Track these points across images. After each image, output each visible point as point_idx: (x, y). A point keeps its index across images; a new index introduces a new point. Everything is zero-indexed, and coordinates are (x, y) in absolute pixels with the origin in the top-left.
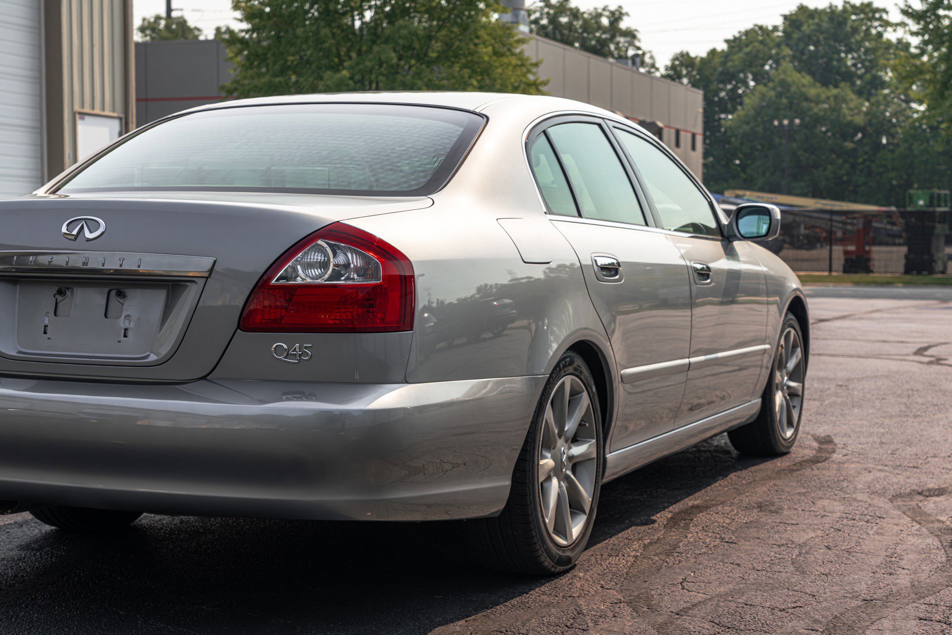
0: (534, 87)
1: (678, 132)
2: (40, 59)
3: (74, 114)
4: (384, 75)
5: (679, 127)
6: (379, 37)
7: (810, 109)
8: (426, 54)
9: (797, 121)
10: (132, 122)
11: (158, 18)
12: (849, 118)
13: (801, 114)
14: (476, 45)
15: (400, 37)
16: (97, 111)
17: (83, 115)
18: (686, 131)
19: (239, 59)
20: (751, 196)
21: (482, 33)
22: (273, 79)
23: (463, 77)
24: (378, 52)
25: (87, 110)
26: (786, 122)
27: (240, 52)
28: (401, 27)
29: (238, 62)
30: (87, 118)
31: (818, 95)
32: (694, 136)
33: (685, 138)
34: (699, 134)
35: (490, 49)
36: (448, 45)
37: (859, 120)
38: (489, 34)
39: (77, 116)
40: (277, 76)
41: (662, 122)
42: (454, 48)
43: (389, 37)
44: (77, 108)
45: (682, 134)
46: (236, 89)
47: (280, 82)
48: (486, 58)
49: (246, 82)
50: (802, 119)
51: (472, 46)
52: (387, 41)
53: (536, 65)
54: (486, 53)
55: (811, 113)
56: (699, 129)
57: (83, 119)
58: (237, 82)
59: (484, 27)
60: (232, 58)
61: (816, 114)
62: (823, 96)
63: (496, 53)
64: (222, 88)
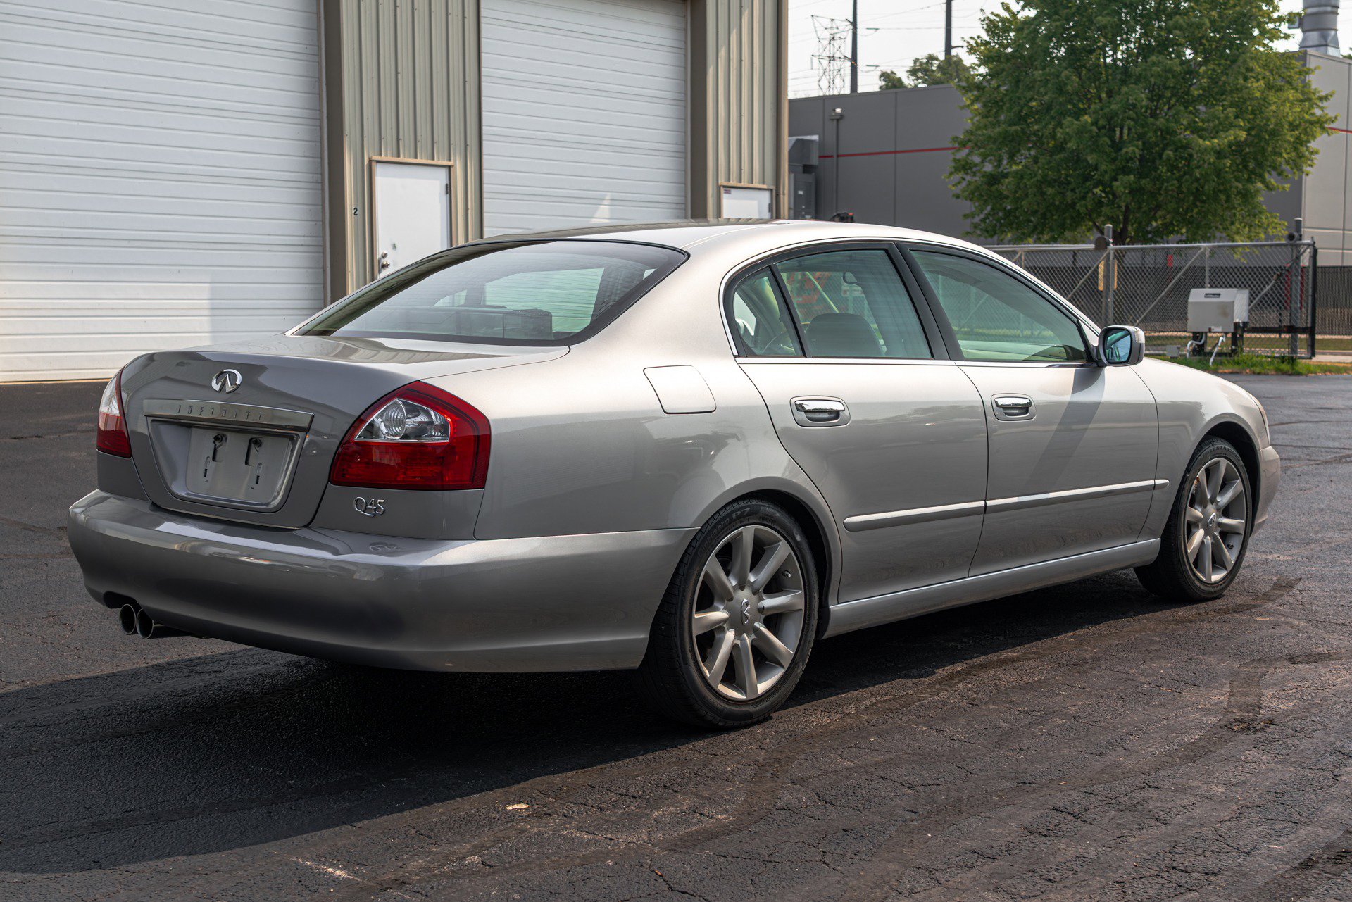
0: (1317, 125)
2: (685, 132)
3: (719, 188)
4: (1133, 119)
6: (1130, 76)
8: (1187, 93)
10: (784, 194)
11: (931, 58)
14: (1246, 79)
15: (1152, 76)
16: (744, 184)
17: (728, 188)
19: (976, 106)
21: (1252, 64)
22: (1009, 128)
23: (1227, 117)
24: (1126, 93)
25: (733, 183)
27: (977, 99)
28: (1154, 64)
29: (976, 110)
30: (733, 191)
35: (1262, 83)
36: (1214, 82)
38: (1263, 67)
39: (722, 189)
40: (1015, 125)
42: (1221, 83)
43: (1140, 75)
44: (722, 181)
46: (969, 141)
47: (1016, 131)
48: (1258, 94)
49: (980, 132)
51: (1241, 81)
52: (1139, 79)
53: (1326, 98)
54: (1257, 87)
57: (728, 192)
58: (971, 133)
59: (1257, 57)
60: (968, 106)
63: (1269, 87)
64: (955, 139)
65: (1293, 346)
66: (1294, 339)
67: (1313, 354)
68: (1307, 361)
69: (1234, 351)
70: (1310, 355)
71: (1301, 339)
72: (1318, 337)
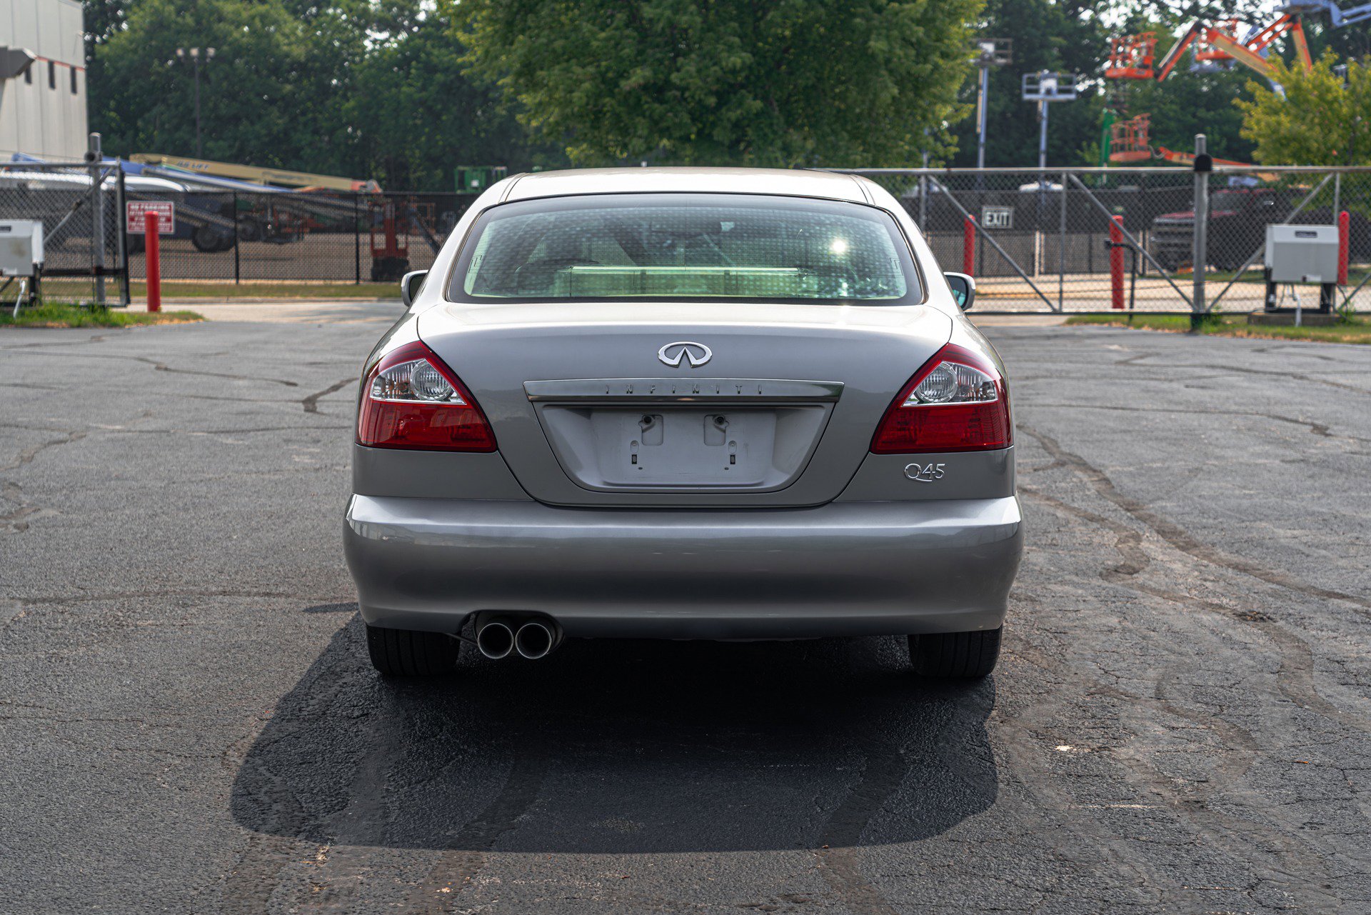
1: (51, 65)
5: (52, 57)
7: (230, 33)
9: (211, 51)
12: (285, 48)
13: (216, 41)
18: (62, 64)
20: (168, 162)
26: (194, 52)
31: (237, 13)
32: (73, 70)
33: (62, 74)
34: (81, 68)
37: (299, 52)
41: (33, 50)
45: (57, 68)
50: (217, 48)
55: (230, 39)
56: (79, 61)
61: (236, 40)
62: (245, 15)
65: (99, 292)
66: (100, 283)
67: (128, 302)
68: (123, 310)
69: (33, 300)
70: (124, 303)
71: (109, 284)
72: (131, 280)
